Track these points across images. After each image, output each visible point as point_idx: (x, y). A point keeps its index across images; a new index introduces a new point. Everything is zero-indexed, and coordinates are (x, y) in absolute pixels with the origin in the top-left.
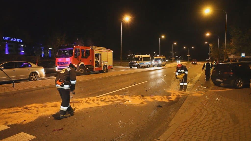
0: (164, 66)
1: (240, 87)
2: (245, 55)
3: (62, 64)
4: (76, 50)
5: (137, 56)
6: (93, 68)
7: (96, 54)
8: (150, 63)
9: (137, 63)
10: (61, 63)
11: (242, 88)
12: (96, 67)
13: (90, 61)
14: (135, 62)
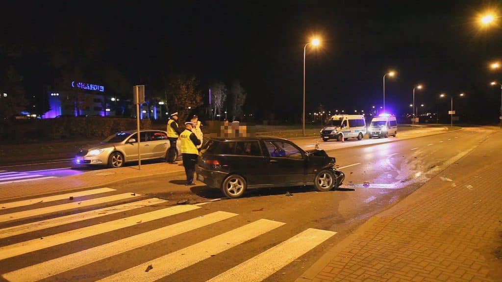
0: (394, 136)
5: (336, 117)
8: (363, 131)
9: (337, 130)
14: (333, 128)
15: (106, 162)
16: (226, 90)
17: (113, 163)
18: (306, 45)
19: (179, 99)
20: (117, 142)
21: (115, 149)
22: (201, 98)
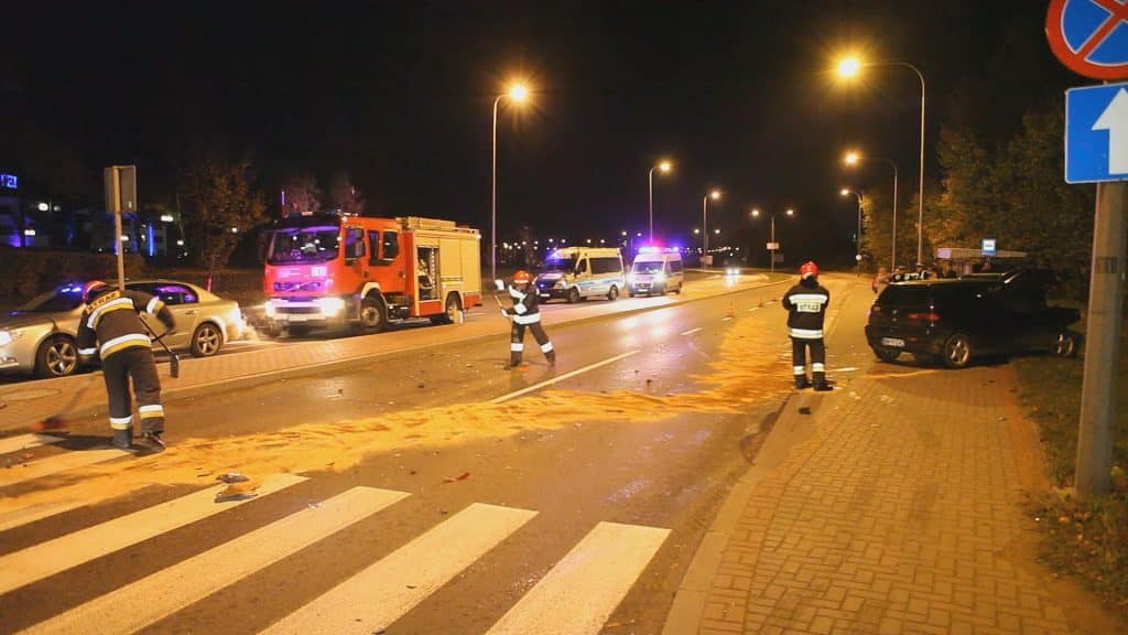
0: (677, 292)
1: (959, 362)
2: (998, 247)
3: (293, 291)
4: (349, 233)
6: (411, 304)
7: (419, 249)
8: (617, 281)
9: (566, 281)
10: (289, 285)
11: (969, 364)
12: (421, 299)
13: (401, 275)
14: (557, 276)
15: (29, 362)
16: (318, 191)
17: (51, 365)
18: (498, 98)
19: (214, 208)
20: (56, 311)
21: (55, 328)
22: (265, 208)
